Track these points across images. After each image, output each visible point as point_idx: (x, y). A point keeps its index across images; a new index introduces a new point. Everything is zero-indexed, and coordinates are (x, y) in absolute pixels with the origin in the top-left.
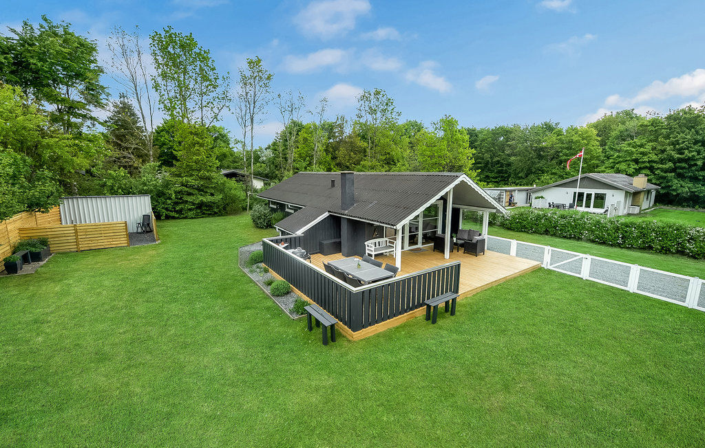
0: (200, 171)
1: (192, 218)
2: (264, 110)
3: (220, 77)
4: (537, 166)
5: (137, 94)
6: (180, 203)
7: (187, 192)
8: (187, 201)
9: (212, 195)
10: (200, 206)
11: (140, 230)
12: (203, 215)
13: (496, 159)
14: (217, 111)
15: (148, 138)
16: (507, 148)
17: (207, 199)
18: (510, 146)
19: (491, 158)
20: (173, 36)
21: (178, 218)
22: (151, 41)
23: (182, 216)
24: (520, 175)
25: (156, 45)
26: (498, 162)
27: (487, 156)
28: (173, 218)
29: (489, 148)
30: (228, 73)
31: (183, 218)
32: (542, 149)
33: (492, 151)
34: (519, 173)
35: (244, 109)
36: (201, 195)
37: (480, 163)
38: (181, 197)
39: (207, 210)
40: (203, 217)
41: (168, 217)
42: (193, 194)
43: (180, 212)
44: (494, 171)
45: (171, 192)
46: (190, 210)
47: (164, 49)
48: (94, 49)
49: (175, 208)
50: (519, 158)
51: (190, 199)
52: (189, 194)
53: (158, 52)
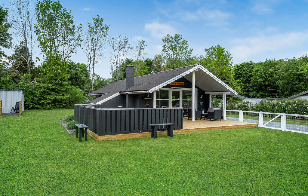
0: (56, 80)
1: (49, 109)
2: (103, 47)
3: (76, 27)
4: (298, 86)
5: (25, 36)
6: (43, 100)
7: (47, 92)
8: (47, 98)
9: (63, 95)
10: (55, 101)
11: (13, 111)
12: (56, 108)
13: (267, 83)
14: (73, 47)
15: (29, 61)
16: (274, 75)
17: (59, 97)
18: (276, 73)
19: (264, 82)
20: (48, 2)
21: (40, 109)
22: (36, 7)
23: (43, 107)
24: (286, 93)
25: (39, 9)
26: (269, 85)
27: (260, 81)
28: (37, 108)
29: (261, 75)
30: (81, 25)
31: (44, 109)
32: (301, 75)
33: (264, 77)
34: (285, 91)
35: (91, 47)
36: (56, 95)
37: (256, 86)
38: (43, 96)
39: (59, 105)
40: (56, 109)
41: (33, 108)
42: (51, 94)
43: (41, 105)
44: (267, 91)
45: (38, 93)
46: (48, 104)
47: (43, 11)
48: (6, 13)
49: (39, 103)
50: (283, 81)
51: (48, 97)
52: (49, 94)
53: (39, 12)
